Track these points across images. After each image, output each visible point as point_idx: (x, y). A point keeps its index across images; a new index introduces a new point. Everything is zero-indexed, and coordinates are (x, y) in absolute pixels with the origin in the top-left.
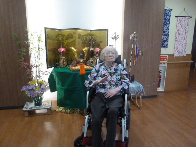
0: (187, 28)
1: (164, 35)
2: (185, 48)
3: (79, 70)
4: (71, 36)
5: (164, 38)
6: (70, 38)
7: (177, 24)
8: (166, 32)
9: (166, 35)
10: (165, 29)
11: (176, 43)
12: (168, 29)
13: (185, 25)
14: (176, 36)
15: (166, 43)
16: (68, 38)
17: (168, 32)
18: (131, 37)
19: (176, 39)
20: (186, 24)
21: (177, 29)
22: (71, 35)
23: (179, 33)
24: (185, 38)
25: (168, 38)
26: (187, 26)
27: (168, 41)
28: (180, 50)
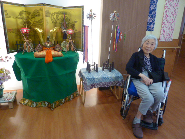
0: (176, 9)
1: (150, 16)
2: (172, 32)
3: (44, 57)
4: (38, 14)
5: (150, 19)
6: (37, 16)
7: (166, 4)
8: (152, 13)
9: (152, 17)
10: (152, 9)
11: (163, 26)
12: (155, 9)
13: (174, 6)
14: (164, 18)
15: (151, 26)
16: (34, 16)
17: (154, 13)
18: (110, 17)
19: (163, 22)
20: (175, 4)
21: (165, 10)
22: (38, 12)
23: (167, 14)
24: (173, 20)
25: (154, 19)
26: (176, 6)
27: (154, 24)
28: (167, 34)
